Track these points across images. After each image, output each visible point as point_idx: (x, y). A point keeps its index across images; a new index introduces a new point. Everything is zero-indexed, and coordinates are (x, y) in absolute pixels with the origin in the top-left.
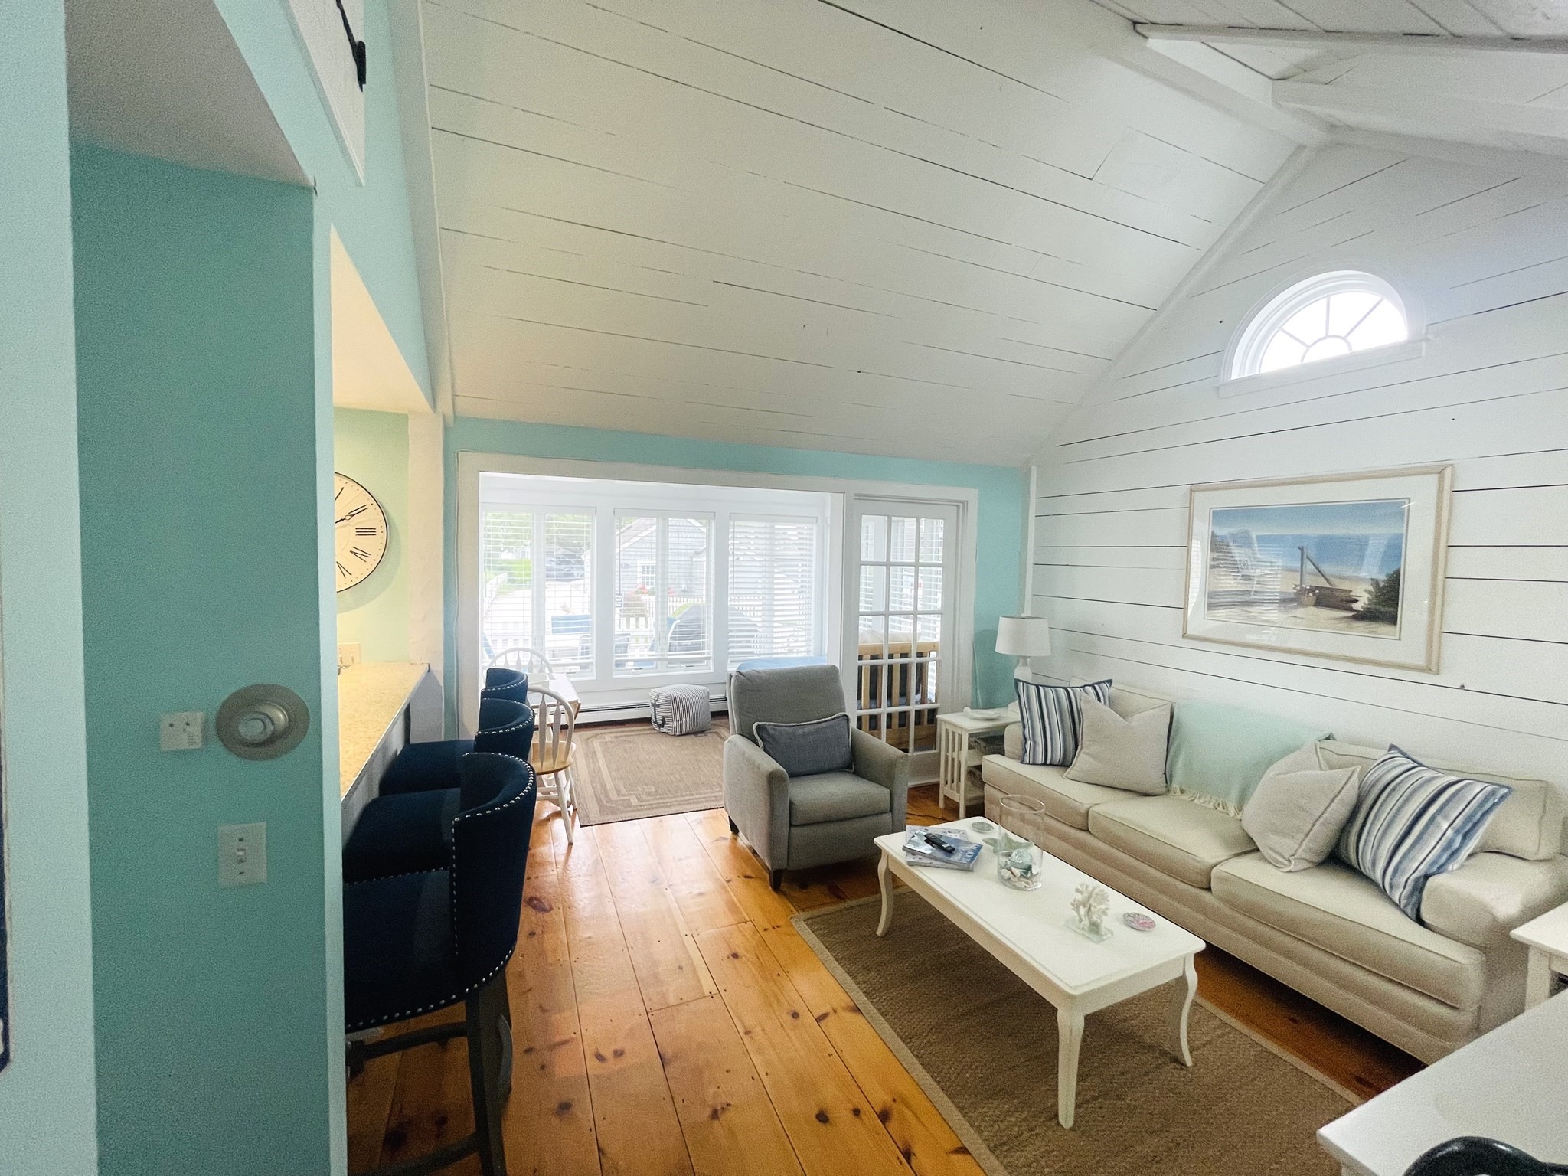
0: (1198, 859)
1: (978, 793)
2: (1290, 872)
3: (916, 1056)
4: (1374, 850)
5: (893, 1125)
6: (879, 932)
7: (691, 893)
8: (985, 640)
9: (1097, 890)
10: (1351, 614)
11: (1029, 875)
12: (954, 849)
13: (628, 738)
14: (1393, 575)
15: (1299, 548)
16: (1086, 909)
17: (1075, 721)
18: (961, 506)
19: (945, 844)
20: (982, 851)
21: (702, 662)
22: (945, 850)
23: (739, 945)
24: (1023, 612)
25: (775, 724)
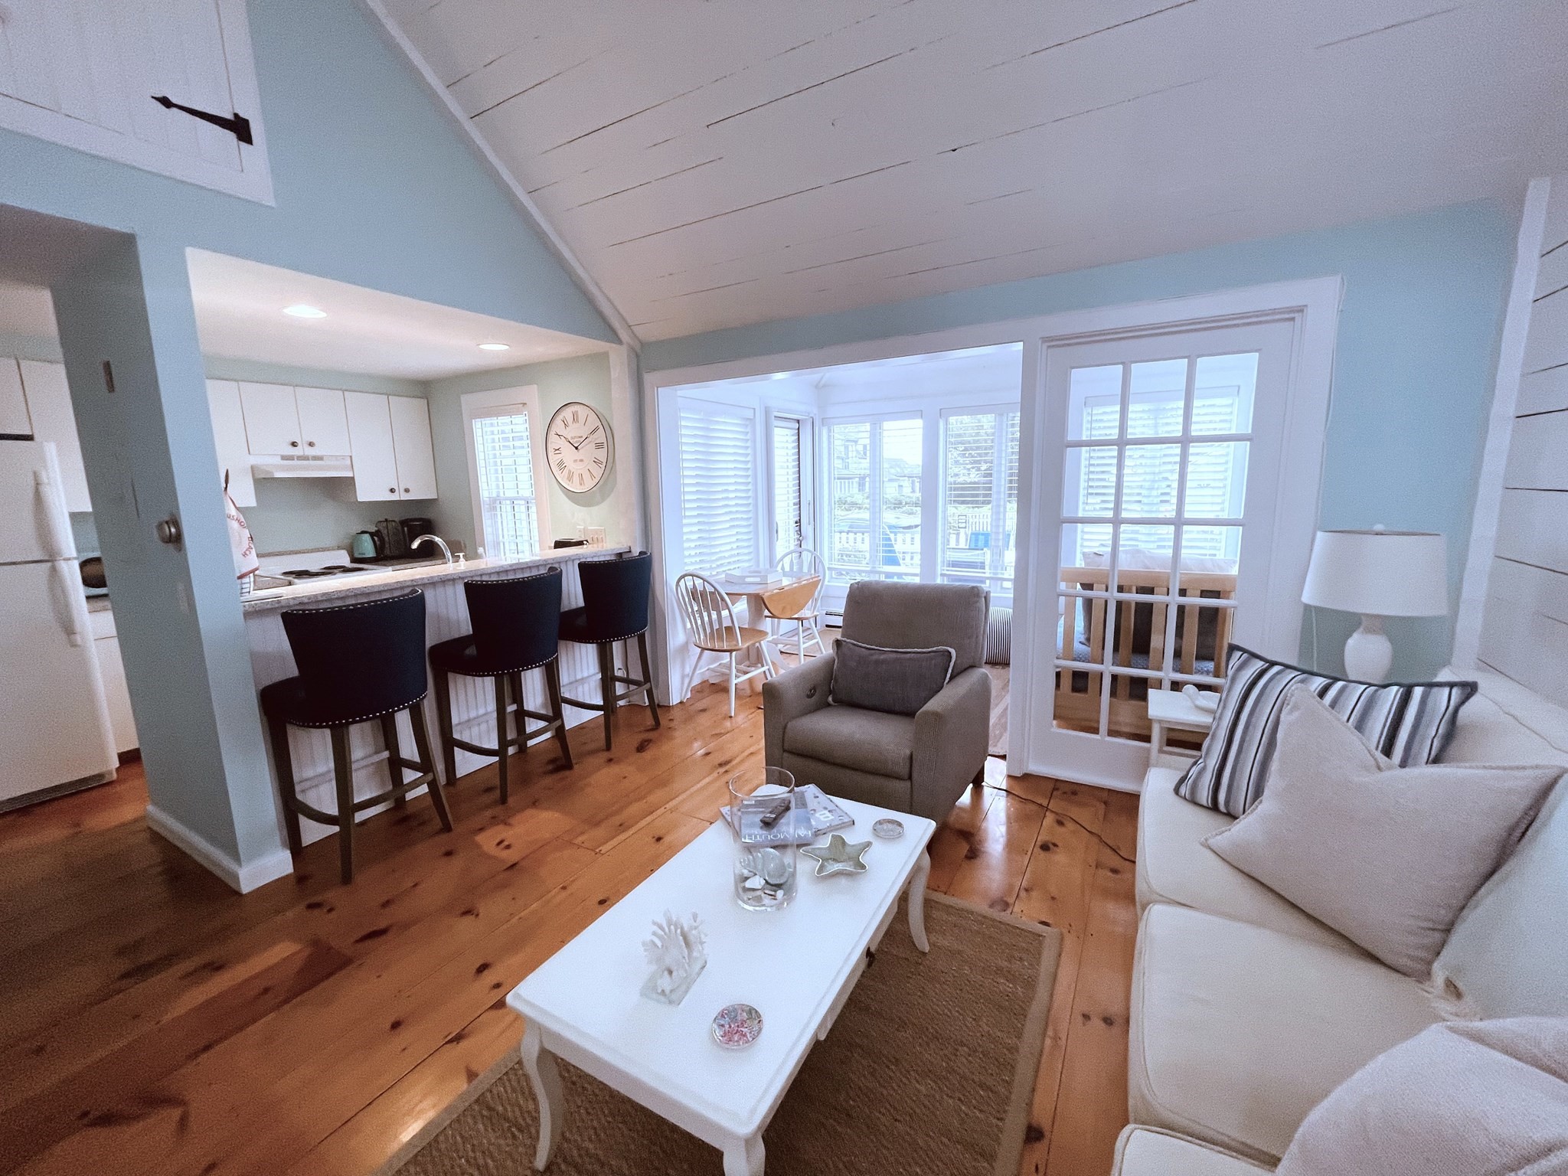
25: (855, 643)
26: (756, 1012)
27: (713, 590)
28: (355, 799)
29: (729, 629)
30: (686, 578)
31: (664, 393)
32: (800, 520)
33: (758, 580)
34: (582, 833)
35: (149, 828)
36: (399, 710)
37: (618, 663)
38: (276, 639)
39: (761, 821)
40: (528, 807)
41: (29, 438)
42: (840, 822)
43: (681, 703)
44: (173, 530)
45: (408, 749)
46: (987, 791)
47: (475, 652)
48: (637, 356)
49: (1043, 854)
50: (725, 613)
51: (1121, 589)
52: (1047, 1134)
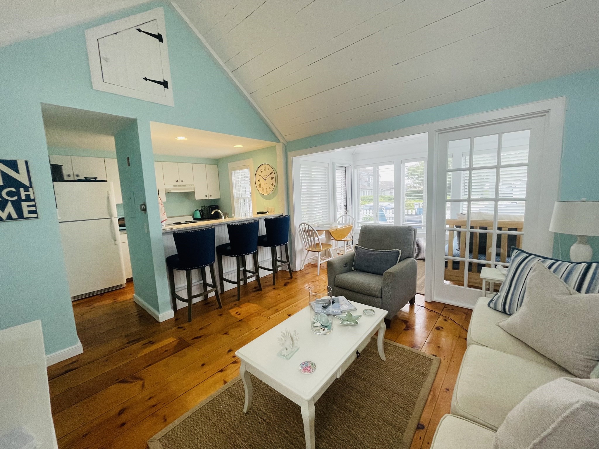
18: (547, 114)
25: (363, 247)
26: (314, 364)
27: (311, 229)
28: (193, 294)
29: (318, 244)
30: (302, 225)
31: (295, 159)
32: (346, 204)
33: (328, 226)
34: (264, 312)
35: (134, 302)
36: (207, 266)
37: (278, 255)
38: (171, 242)
39: (322, 306)
40: (247, 302)
41: (106, 181)
42: (351, 309)
43: (301, 270)
44: (144, 207)
45: (209, 281)
46: (416, 307)
47: (230, 249)
48: (286, 146)
49: (436, 331)
50: (316, 239)
51: (472, 228)
52: (426, 427)
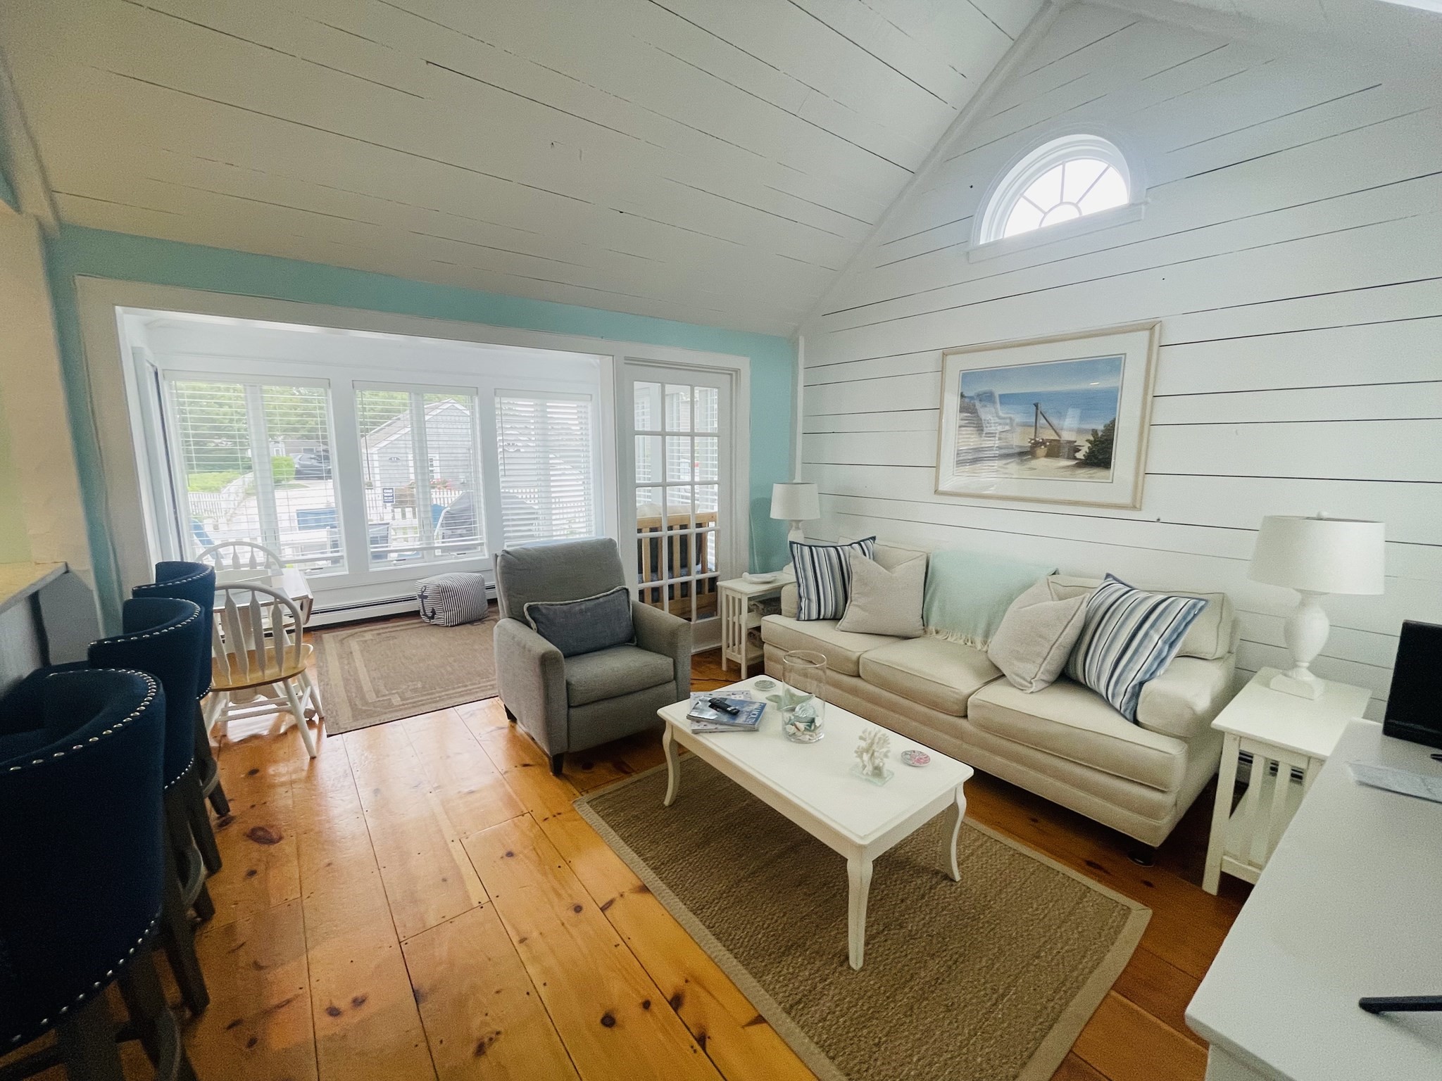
0: (957, 691)
1: (759, 653)
2: (1032, 692)
3: (708, 927)
4: (1097, 668)
5: (686, 1010)
6: (667, 802)
7: (459, 792)
8: (760, 507)
9: (879, 735)
10: (1073, 462)
11: (813, 728)
12: (738, 711)
13: (393, 634)
14: (1109, 425)
15: (1034, 404)
16: (869, 755)
17: (845, 578)
18: (734, 373)
19: (730, 706)
20: (766, 709)
21: (475, 548)
22: (730, 713)
23: (514, 842)
24: (794, 479)
25: (548, 603)
